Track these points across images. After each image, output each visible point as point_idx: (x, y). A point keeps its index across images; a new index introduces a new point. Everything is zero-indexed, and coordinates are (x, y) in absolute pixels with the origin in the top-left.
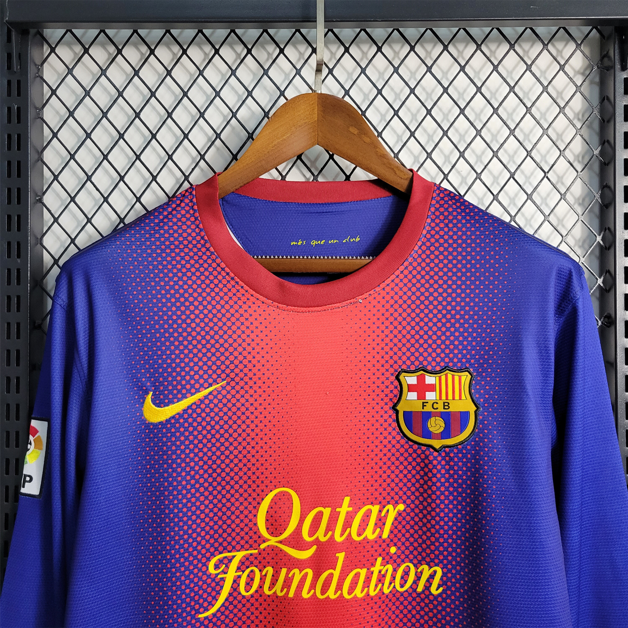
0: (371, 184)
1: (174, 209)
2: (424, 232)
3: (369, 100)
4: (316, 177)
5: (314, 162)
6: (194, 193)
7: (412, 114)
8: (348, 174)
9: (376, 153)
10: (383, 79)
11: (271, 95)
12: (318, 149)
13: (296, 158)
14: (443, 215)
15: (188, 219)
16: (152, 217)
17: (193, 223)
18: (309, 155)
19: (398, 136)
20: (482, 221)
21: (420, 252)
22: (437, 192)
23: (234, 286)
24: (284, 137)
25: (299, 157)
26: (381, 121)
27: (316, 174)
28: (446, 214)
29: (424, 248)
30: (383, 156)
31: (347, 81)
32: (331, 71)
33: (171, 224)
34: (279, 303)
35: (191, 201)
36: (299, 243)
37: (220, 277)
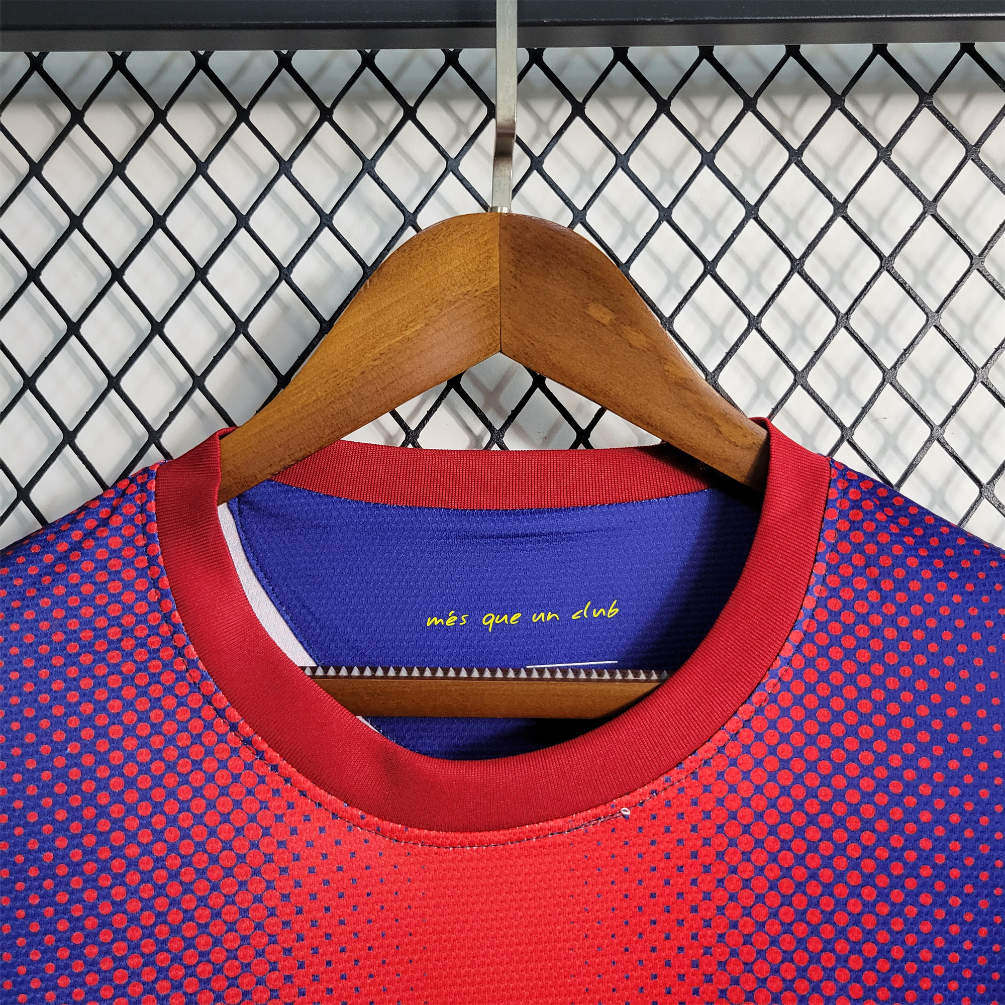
0: (649, 458)
1: (89, 534)
2: (809, 603)
3: (635, 236)
4: (497, 436)
5: (492, 395)
6: (152, 486)
7: (749, 271)
8: (584, 426)
9: (665, 375)
10: (672, 185)
11: (383, 225)
12: (501, 362)
13: (445, 384)
14: (863, 552)
15: (129, 563)
16: (21, 559)
17: (141, 573)
18: (481, 377)
19: (713, 326)
20: (982, 575)
21: (798, 662)
22: (840, 486)
23: (248, 767)
24: (408, 333)
25: (454, 383)
26: (667, 290)
27: (498, 426)
28: (871, 549)
29: (808, 649)
30: (684, 384)
31: (578, 188)
32: (537, 164)
33: (74, 578)
34: (382, 817)
35: (142, 510)
36: (450, 622)
37: (209, 738)
